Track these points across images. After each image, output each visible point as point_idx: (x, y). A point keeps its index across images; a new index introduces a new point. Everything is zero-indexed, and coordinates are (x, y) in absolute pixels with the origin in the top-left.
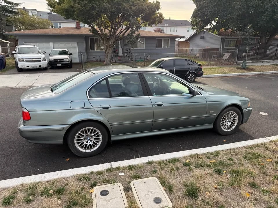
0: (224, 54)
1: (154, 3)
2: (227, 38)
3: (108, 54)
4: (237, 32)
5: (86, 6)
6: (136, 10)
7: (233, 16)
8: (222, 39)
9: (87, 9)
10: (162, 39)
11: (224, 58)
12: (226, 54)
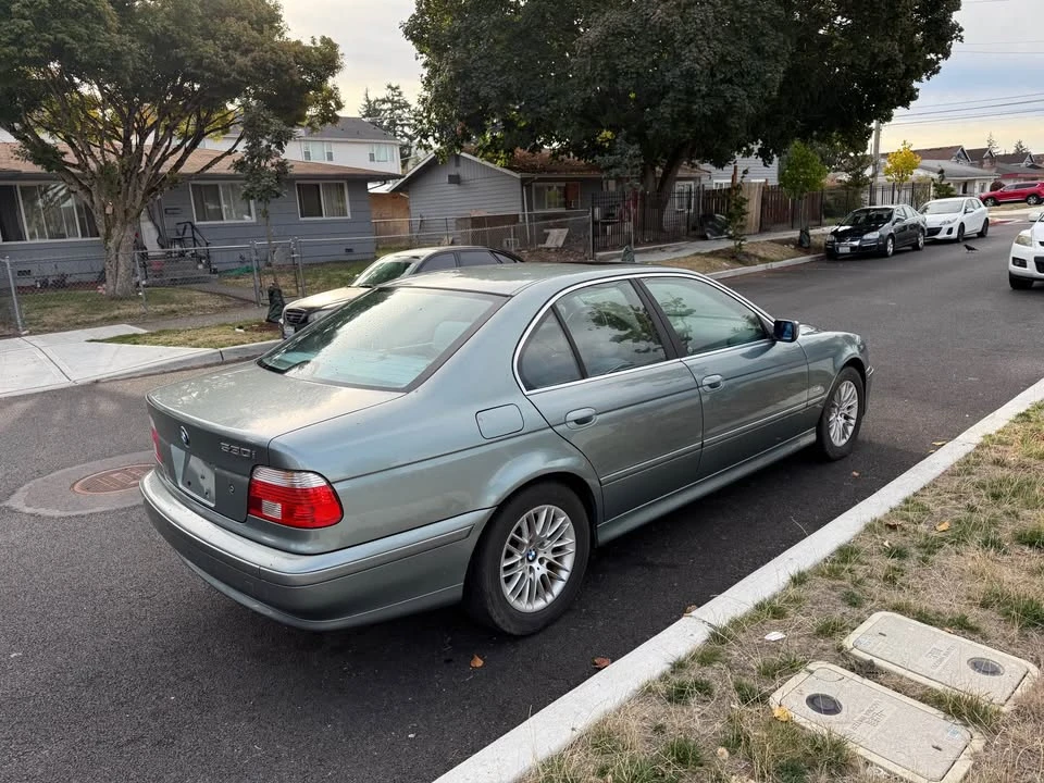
0: (546, 231)
1: (314, 43)
2: (540, 180)
3: (117, 250)
4: (569, 157)
5: (23, 39)
6: (252, 66)
7: (569, 103)
8: (523, 181)
9: (30, 55)
10: (318, 186)
11: (549, 244)
12: (554, 232)
